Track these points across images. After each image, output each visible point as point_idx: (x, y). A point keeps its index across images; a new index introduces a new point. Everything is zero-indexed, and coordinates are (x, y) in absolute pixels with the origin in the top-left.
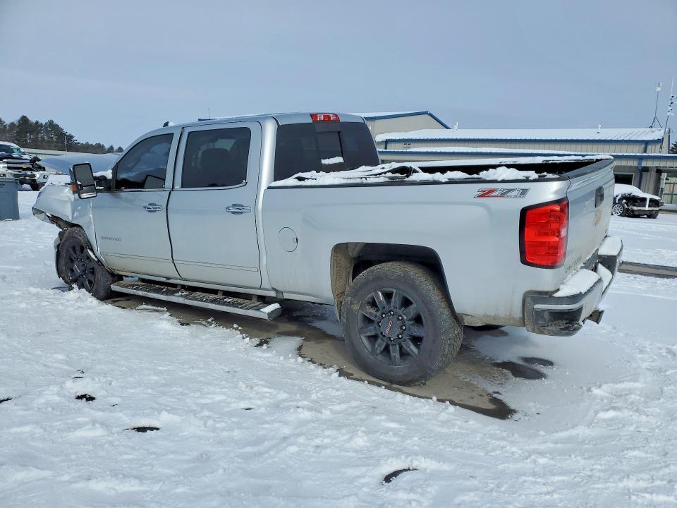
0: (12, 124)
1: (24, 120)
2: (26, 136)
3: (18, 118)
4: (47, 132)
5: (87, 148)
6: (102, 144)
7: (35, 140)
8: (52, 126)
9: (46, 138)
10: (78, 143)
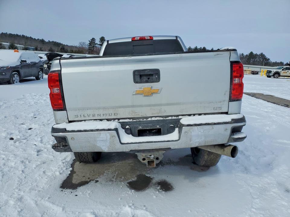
0: (247, 55)
1: (251, 53)
2: (250, 60)
3: (249, 53)
4: (259, 58)
5: (275, 64)
6: (282, 62)
7: (254, 61)
8: (262, 55)
9: (258, 60)
10: (271, 62)
